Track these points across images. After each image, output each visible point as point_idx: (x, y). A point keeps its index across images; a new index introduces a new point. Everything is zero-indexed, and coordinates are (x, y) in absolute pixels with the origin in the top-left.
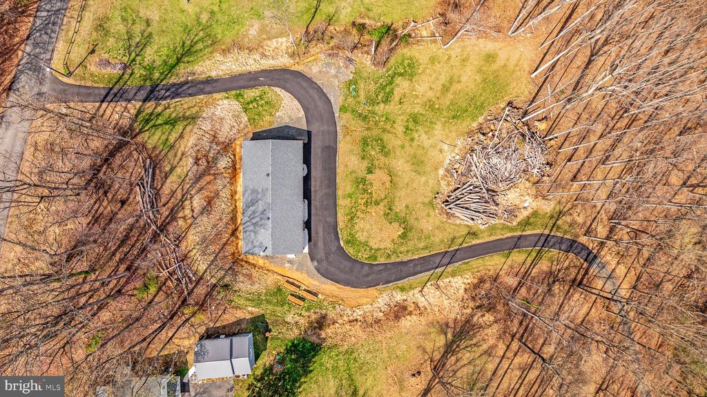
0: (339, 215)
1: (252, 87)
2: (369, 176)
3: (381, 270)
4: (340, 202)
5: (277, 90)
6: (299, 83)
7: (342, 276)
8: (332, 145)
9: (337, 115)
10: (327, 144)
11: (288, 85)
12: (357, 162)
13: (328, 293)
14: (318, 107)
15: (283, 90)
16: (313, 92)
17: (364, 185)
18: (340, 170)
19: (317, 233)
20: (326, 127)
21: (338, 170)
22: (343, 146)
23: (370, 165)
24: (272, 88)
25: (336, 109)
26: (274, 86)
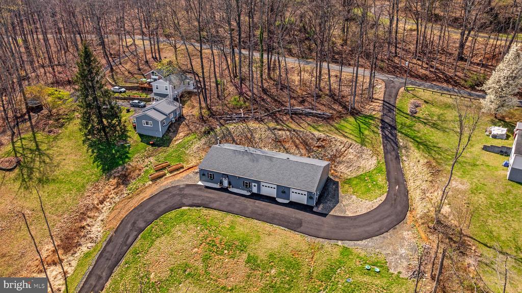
0: (216, 212)
1: (388, 180)
2: (245, 256)
3: (128, 238)
4: (230, 217)
5: (384, 197)
6: (389, 216)
7: (153, 203)
8: (302, 228)
9: (340, 243)
10: (304, 224)
11: (387, 207)
12: (269, 246)
13: (147, 190)
14: (355, 228)
15: (381, 202)
16: (376, 226)
17: (236, 247)
18: (268, 227)
19: (210, 193)
20: (326, 229)
21: (267, 225)
22: (296, 240)
23: (259, 262)
24: (386, 194)
25: (347, 244)
26: (387, 195)
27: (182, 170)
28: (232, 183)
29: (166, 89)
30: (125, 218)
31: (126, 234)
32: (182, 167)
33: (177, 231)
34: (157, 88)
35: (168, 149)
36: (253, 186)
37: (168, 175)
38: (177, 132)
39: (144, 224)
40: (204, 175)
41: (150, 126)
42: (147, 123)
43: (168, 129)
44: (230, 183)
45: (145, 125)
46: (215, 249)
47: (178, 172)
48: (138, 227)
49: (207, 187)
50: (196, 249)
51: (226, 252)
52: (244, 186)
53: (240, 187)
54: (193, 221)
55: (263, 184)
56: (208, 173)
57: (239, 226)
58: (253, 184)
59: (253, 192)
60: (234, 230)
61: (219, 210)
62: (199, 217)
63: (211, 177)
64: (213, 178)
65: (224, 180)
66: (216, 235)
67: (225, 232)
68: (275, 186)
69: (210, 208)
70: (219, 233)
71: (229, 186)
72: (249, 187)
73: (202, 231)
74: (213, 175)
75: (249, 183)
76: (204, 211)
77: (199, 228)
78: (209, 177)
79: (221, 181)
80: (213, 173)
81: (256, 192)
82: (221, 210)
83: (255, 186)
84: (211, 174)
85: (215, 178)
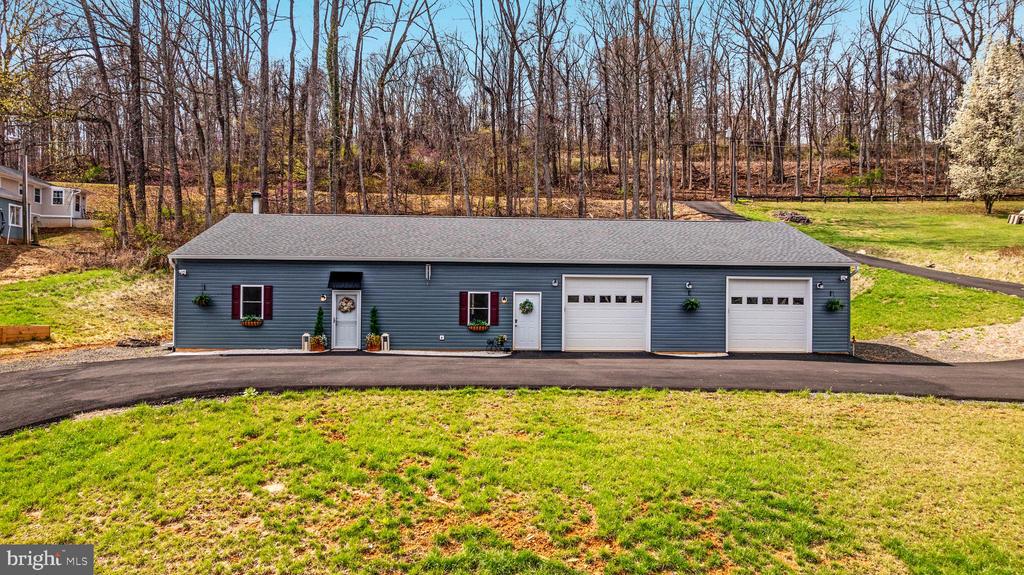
27: (40, 347)
32: (47, 340)
36: (517, 313)
40: (206, 303)
52: (463, 321)
53: (442, 337)
54: (205, 457)
55: (571, 286)
56: (235, 289)
57: (609, 424)
58: (519, 299)
59: (516, 347)
60: (601, 447)
61: (394, 387)
62: (253, 435)
63: (252, 310)
64: (269, 315)
65: (340, 309)
66: (480, 496)
67: (543, 463)
68: (643, 287)
69: (317, 387)
70: (494, 481)
71: (371, 336)
72: (495, 322)
73: (318, 499)
74: (269, 290)
75: (495, 296)
76: (282, 405)
77: (274, 488)
78: (235, 315)
79: (321, 313)
80: (269, 283)
81: (537, 346)
82: (405, 387)
83: (527, 308)
84: (252, 294)
85: (276, 312)
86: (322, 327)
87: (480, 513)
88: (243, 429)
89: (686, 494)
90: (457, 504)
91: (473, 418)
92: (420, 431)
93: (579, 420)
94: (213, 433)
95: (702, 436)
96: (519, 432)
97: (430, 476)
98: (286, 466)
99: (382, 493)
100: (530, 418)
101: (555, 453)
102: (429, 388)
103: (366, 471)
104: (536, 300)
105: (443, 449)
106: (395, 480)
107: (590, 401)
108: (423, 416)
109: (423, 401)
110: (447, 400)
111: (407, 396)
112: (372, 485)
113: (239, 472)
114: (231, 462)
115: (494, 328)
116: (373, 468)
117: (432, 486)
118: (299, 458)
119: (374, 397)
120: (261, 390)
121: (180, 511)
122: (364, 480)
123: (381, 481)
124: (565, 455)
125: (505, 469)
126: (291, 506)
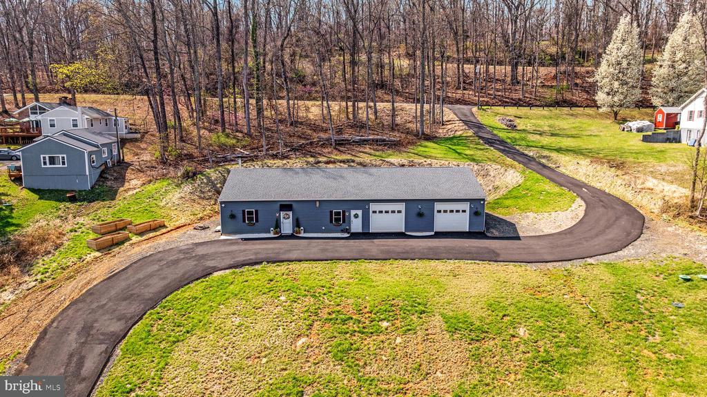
1: (561, 185)
2: (437, 321)
3: (80, 364)
4: (344, 266)
5: (580, 202)
12: (473, 293)
13: (94, 266)
15: (583, 208)
18: (439, 265)
21: (435, 263)
23: (477, 323)
24: (579, 199)
26: (583, 200)
27: (164, 230)
28: (302, 220)
29: (75, 125)
30: (50, 325)
31: (71, 355)
32: (164, 226)
33: (228, 316)
34: (53, 126)
35: (113, 203)
36: (352, 218)
37: (135, 239)
38: (124, 178)
39: (119, 323)
40: (233, 217)
41: (61, 166)
42: (52, 161)
43: (101, 176)
44: (297, 224)
45: (48, 166)
46: (352, 326)
47: (158, 233)
48: (103, 334)
49: (246, 239)
50: (303, 340)
51: (385, 324)
52: (331, 221)
53: (323, 228)
54: (260, 289)
55: (373, 207)
56: (244, 211)
57: (377, 275)
58: (353, 212)
59: (352, 231)
60: (373, 284)
61: (310, 260)
62: (271, 281)
63: (250, 219)
64: (257, 221)
65: (284, 218)
66: (338, 300)
67: (355, 290)
68: (402, 207)
69: (286, 261)
70: (342, 296)
71: (296, 229)
72: (344, 222)
73: (295, 302)
74: (256, 211)
75: (344, 212)
76: (276, 268)
77: (283, 298)
78: (244, 221)
79: (277, 221)
80: (256, 209)
81: (360, 230)
82: (314, 260)
83: (356, 216)
84: (250, 213)
85: (259, 219)
86: (278, 225)
87: (338, 305)
88: (268, 278)
89: (393, 299)
90: (332, 303)
91: (336, 273)
92: (320, 278)
93: (368, 274)
94: (259, 280)
95: (404, 279)
96: (351, 278)
97: (324, 294)
98: (284, 291)
99: (312, 300)
100: (353, 273)
101: (360, 286)
102: (322, 260)
103: (306, 293)
104: (360, 212)
105: (328, 285)
106: (315, 295)
107: (373, 265)
108: (320, 273)
109: (319, 266)
110: (328, 266)
111: (315, 264)
112: (309, 297)
113: (271, 293)
114: (268, 290)
115: (344, 224)
116: (308, 292)
117: (325, 297)
118: (287, 288)
119: (305, 265)
120: (268, 262)
121: (259, 305)
122: (307, 296)
123: (311, 296)
124: (362, 286)
125: (345, 292)
126: (288, 303)
